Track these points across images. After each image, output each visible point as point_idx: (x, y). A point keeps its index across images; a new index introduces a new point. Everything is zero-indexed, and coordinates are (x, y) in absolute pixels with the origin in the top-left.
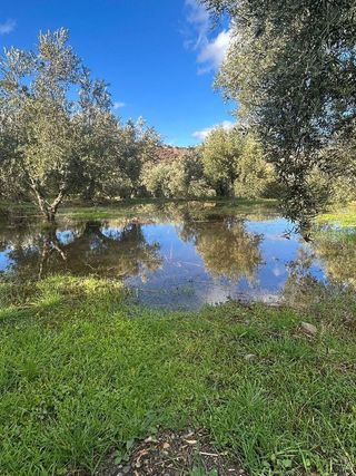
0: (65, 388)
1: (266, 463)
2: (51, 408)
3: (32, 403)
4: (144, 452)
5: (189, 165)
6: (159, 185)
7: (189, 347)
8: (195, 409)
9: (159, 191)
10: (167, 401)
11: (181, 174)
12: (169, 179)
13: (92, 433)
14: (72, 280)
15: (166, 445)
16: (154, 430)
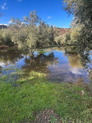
0: (34, 98)
1: (63, 118)
2: (31, 101)
3: (29, 100)
4: (45, 112)
5: (67, 36)
6: (59, 41)
7: (56, 93)
8: (54, 106)
9: (59, 43)
10: (50, 103)
11: (65, 38)
12: (62, 40)
13: (37, 107)
14: (36, 73)
15: (48, 111)
16: (47, 108)
